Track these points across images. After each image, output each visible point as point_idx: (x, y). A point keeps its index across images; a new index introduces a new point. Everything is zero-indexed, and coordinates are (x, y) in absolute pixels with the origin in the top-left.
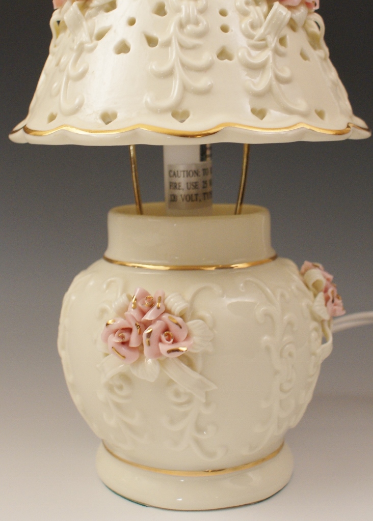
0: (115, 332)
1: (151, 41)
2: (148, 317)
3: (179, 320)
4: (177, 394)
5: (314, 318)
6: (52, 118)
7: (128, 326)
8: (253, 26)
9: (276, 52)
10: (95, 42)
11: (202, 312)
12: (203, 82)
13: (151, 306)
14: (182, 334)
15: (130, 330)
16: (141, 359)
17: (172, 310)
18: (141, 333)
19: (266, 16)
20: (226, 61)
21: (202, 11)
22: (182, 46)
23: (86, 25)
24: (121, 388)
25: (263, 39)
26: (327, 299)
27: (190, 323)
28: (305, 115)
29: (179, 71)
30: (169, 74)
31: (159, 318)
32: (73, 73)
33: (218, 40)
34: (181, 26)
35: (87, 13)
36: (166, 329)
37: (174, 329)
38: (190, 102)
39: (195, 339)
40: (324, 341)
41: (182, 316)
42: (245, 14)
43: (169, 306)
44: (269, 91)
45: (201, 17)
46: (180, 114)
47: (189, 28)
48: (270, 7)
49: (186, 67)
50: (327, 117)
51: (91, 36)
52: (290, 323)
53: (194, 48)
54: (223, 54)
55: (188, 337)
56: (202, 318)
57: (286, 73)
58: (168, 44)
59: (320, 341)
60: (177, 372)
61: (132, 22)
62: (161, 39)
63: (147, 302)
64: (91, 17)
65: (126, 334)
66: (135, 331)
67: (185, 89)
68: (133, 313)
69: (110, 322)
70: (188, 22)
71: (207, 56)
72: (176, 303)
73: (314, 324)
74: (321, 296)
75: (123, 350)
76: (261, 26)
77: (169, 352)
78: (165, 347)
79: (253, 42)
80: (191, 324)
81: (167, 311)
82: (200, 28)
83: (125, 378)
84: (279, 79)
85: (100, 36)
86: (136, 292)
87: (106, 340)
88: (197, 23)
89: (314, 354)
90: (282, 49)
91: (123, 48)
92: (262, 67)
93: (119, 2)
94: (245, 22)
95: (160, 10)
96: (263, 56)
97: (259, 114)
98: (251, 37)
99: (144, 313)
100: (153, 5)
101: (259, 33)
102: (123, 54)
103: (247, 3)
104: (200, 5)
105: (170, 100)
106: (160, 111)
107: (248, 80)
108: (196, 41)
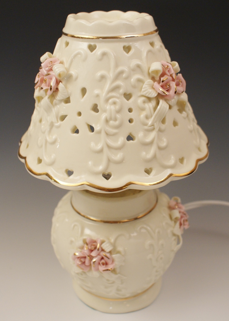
0: (78, 258)
1: (92, 129)
2: (93, 254)
3: (108, 255)
5: (174, 235)
6: (40, 161)
7: (84, 256)
8: (147, 117)
9: (160, 130)
10: (60, 122)
11: (120, 249)
12: (119, 156)
13: (95, 248)
14: (109, 262)
15: (85, 257)
16: (91, 269)
17: (105, 250)
18: (90, 260)
19: (155, 109)
20: (131, 141)
21: (118, 112)
22: (107, 134)
23: (55, 110)
25: (153, 125)
26: (181, 224)
27: (114, 256)
28: (172, 167)
29: (106, 150)
30: (101, 151)
31: (99, 255)
32: (50, 139)
33: (128, 129)
34: (107, 121)
35: (55, 101)
36: (102, 259)
37: (106, 259)
38: (112, 170)
40: (178, 243)
41: (110, 252)
42: (143, 109)
43: (104, 248)
44: (155, 157)
45: (118, 116)
46: (107, 177)
47: (112, 122)
48: (158, 103)
49: (109, 147)
50: (185, 161)
51: (57, 118)
52: (162, 245)
53: (114, 135)
54: (130, 138)
55: (113, 261)
56: (119, 252)
57: (164, 144)
58: (99, 132)
61: (80, 114)
62: (97, 128)
63: (93, 247)
64: (56, 104)
65: (83, 260)
66: (88, 258)
67: (109, 161)
68: (86, 251)
69: (77, 254)
70: (111, 119)
71: (122, 140)
72: (107, 247)
73: (174, 238)
74: (178, 223)
75: (83, 266)
76: (152, 116)
77: (104, 270)
78: (102, 268)
79: (146, 127)
81: (103, 250)
82: (117, 123)
84: (160, 148)
85: (63, 118)
86: (87, 239)
88: (115, 120)
89: (173, 251)
90: (163, 127)
91: (76, 130)
92: (151, 143)
93: (71, 99)
94: (143, 115)
95: (95, 109)
96: (152, 136)
97: (148, 172)
98: (146, 124)
99: (92, 251)
100: (90, 105)
101: (150, 122)
102: (75, 134)
103: (144, 102)
104: (117, 107)
105: (101, 168)
106: (96, 174)
107: (144, 153)
108: (115, 131)
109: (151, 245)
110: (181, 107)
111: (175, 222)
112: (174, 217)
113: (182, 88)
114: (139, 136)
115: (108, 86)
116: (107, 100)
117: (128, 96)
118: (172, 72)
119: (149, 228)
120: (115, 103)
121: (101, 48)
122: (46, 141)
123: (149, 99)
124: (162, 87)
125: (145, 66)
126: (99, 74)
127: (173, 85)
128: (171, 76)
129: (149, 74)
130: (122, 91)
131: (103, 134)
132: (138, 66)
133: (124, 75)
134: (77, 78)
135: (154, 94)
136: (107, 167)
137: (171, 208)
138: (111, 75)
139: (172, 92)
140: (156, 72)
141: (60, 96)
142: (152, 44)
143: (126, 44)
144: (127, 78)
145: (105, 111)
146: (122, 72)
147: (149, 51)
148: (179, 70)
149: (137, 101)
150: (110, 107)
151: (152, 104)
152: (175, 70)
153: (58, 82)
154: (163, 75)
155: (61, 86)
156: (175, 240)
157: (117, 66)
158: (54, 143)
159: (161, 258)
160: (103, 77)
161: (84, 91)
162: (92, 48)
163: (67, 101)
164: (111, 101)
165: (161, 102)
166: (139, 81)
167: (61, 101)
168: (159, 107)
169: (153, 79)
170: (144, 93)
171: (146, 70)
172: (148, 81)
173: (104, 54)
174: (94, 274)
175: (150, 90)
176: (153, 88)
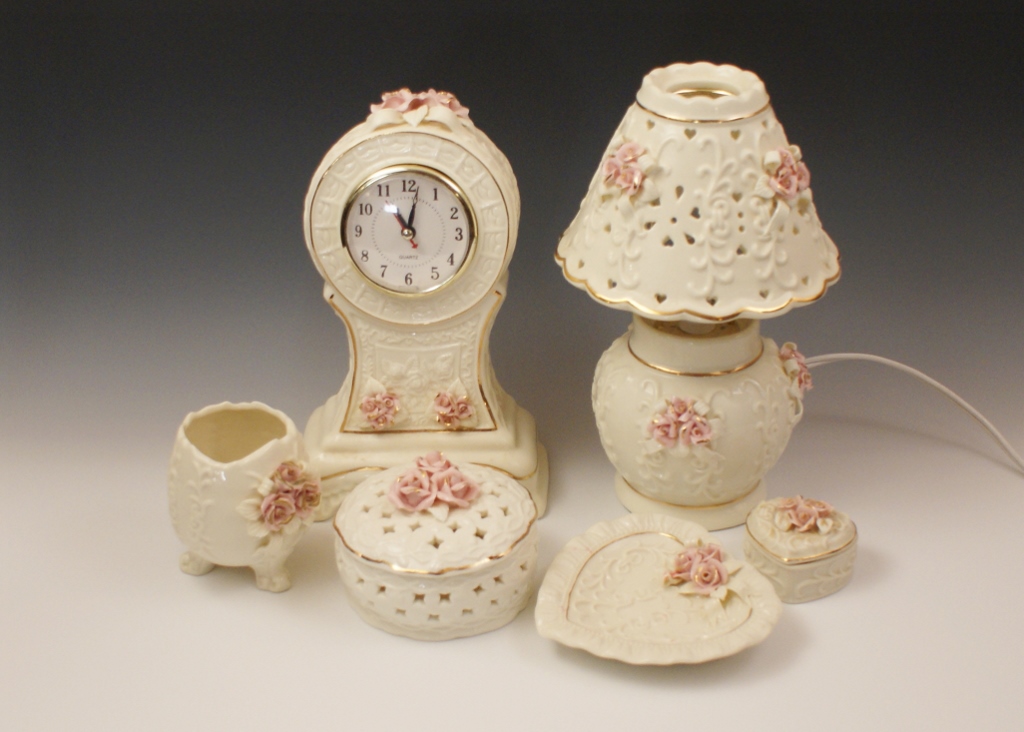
0: (659, 427)
1: (691, 240)
2: (683, 418)
3: (704, 420)
4: (698, 463)
5: (791, 397)
6: (613, 285)
7: (667, 423)
8: (762, 224)
9: (779, 241)
10: (645, 232)
11: (718, 411)
12: (726, 275)
13: (685, 410)
14: (705, 429)
15: (668, 426)
16: (675, 445)
17: (699, 413)
18: (677, 428)
19: (772, 212)
20: (742, 255)
21: (727, 217)
22: (713, 247)
23: (638, 215)
24: (657, 458)
25: (769, 234)
26: (800, 382)
28: (794, 289)
29: (711, 267)
30: (704, 269)
31: (690, 419)
32: (631, 253)
33: (739, 239)
34: (712, 230)
35: (637, 203)
36: (695, 425)
37: (701, 426)
38: (718, 293)
39: (715, 431)
40: (797, 412)
41: (705, 416)
42: (756, 213)
43: (697, 410)
44: (772, 276)
45: (727, 223)
46: (712, 302)
47: (718, 232)
48: (775, 205)
49: (715, 263)
50: (810, 282)
51: (641, 226)
52: (776, 409)
53: (721, 247)
54: (740, 251)
55: (710, 430)
56: (717, 417)
57: (783, 258)
58: (702, 244)
59: (793, 412)
60: (700, 452)
61: (674, 220)
62: (698, 238)
63: (682, 409)
64: (639, 207)
65: (666, 429)
66: (674, 426)
67: (715, 281)
68: (671, 415)
69: (656, 421)
70: (717, 227)
71: (731, 253)
72: (701, 408)
73: (791, 402)
74: (796, 380)
75: (665, 440)
76: (768, 222)
77: (699, 442)
78: (695, 439)
79: (761, 237)
80: (712, 422)
81: (696, 413)
82: (725, 232)
83: (662, 453)
84: (779, 265)
85: (649, 226)
86: (673, 399)
87: (651, 431)
88: (723, 227)
89: (790, 423)
90: (782, 235)
91: (669, 242)
92: (767, 258)
93: (662, 201)
94: (756, 221)
95: (695, 213)
96: (768, 248)
97: (763, 295)
98: (760, 233)
99: (679, 415)
100: (690, 209)
101: (766, 230)
102: (668, 247)
103: (758, 204)
104: (725, 211)
105: (705, 290)
106: (698, 298)
107: (758, 271)
108: (722, 242)
109: (762, 408)
110: (802, 207)
111: (792, 379)
112: (789, 371)
113: (805, 182)
114: (753, 248)
115: (712, 185)
116: (712, 202)
117: (737, 197)
118: (793, 162)
119: (757, 383)
120: (721, 206)
121: (703, 135)
122: (624, 257)
123: (764, 200)
124: (781, 183)
125: (758, 156)
126: (701, 169)
127: (794, 179)
128: (792, 167)
129: (763, 166)
130: (730, 190)
131: (707, 247)
132: (750, 158)
133: (733, 170)
134: (669, 174)
135: (770, 194)
136: (713, 289)
137: (784, 358)
138: (716, 170)
139: (793, 189)
140: (773, 164)
141: (646, 196)
142: (765, 124)
143: (735, 128)
144: (737, 173)
145: (709, 216)
146: (730, 166)
147: (763, 135)
148: (800, 156)
149: (749, 202)
150: (716, 213)
151: (768, 206)
152: (795, 158)
153: (644, 177)
154: (782, 166)
155: (648, 183)
156: (792, 405)
157: (723, 158)
158: (636, 259)
159: (775, 431)
160: (706, 173)
161: (679, 191)
162: (690, 134)
163: (656, 202)
164: (717, 203)
165: (780, 204)
166: (752, 176)
167: (646, 203)
168: (777, 211)
169: (768, 172)
170: (758, 193)
171: (759, 161)
172: (763, 177)
173: (708, 143)
174: (682, 449)
175: (766, 189)
176: (769, 184)
